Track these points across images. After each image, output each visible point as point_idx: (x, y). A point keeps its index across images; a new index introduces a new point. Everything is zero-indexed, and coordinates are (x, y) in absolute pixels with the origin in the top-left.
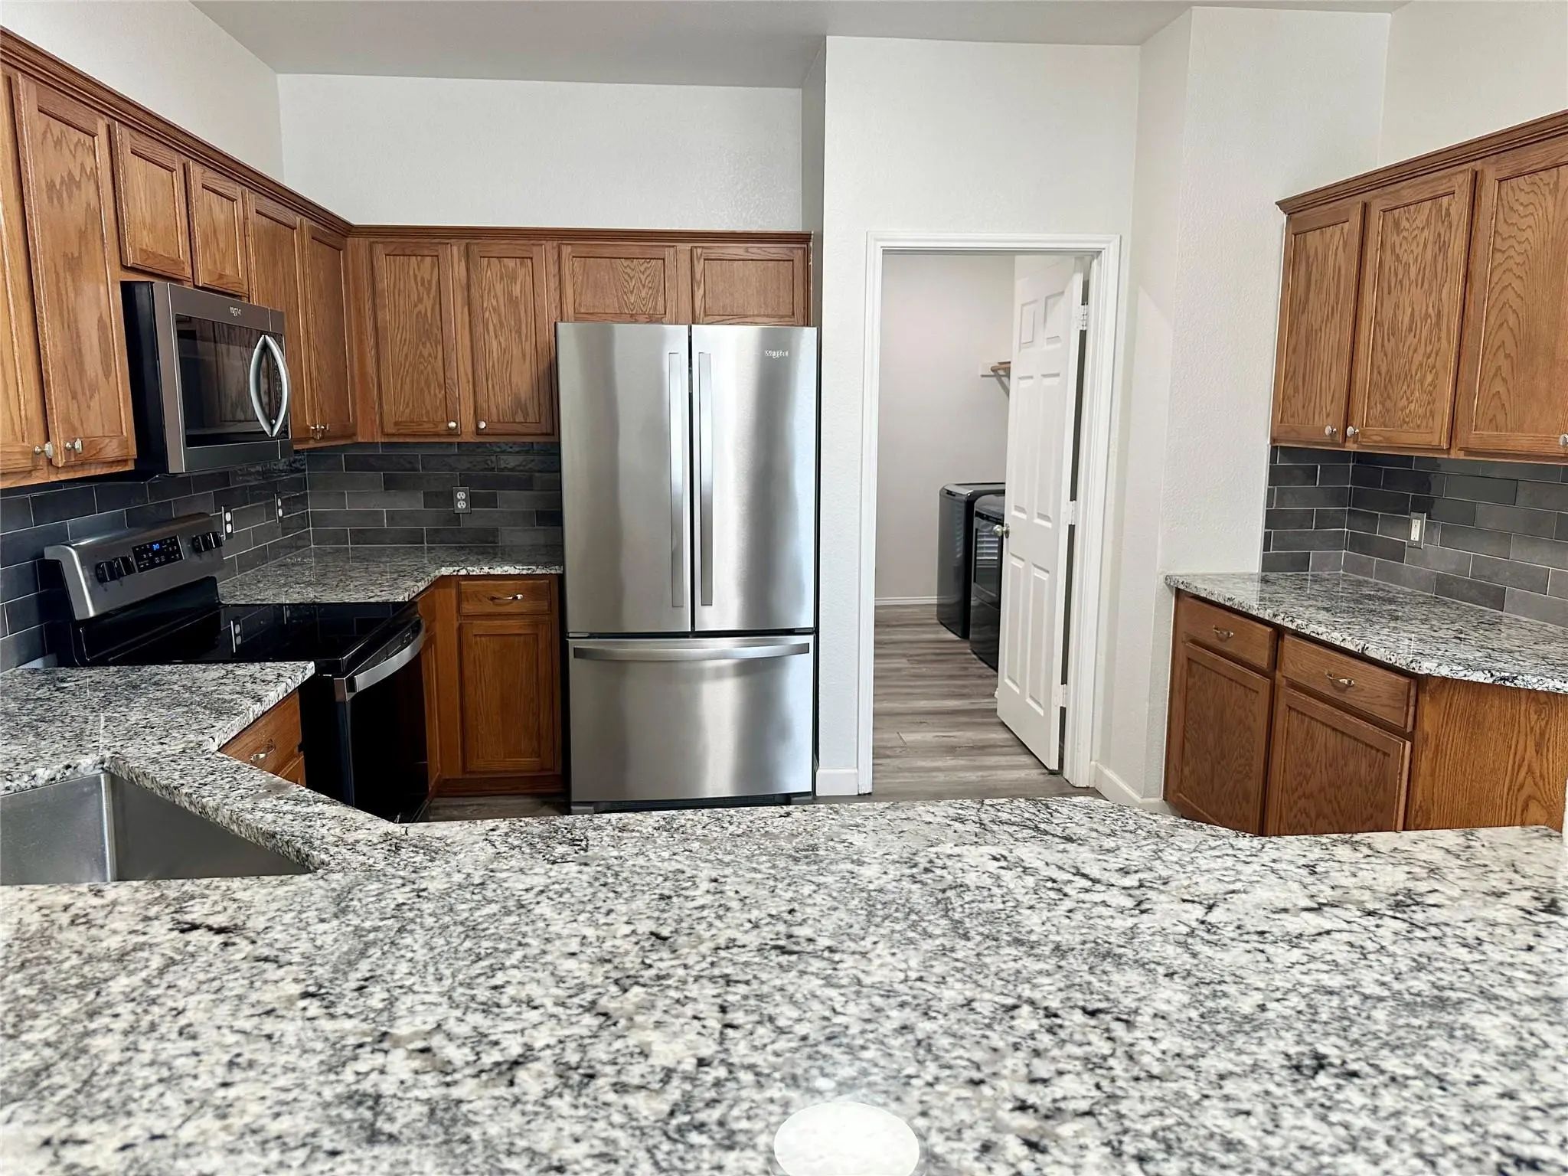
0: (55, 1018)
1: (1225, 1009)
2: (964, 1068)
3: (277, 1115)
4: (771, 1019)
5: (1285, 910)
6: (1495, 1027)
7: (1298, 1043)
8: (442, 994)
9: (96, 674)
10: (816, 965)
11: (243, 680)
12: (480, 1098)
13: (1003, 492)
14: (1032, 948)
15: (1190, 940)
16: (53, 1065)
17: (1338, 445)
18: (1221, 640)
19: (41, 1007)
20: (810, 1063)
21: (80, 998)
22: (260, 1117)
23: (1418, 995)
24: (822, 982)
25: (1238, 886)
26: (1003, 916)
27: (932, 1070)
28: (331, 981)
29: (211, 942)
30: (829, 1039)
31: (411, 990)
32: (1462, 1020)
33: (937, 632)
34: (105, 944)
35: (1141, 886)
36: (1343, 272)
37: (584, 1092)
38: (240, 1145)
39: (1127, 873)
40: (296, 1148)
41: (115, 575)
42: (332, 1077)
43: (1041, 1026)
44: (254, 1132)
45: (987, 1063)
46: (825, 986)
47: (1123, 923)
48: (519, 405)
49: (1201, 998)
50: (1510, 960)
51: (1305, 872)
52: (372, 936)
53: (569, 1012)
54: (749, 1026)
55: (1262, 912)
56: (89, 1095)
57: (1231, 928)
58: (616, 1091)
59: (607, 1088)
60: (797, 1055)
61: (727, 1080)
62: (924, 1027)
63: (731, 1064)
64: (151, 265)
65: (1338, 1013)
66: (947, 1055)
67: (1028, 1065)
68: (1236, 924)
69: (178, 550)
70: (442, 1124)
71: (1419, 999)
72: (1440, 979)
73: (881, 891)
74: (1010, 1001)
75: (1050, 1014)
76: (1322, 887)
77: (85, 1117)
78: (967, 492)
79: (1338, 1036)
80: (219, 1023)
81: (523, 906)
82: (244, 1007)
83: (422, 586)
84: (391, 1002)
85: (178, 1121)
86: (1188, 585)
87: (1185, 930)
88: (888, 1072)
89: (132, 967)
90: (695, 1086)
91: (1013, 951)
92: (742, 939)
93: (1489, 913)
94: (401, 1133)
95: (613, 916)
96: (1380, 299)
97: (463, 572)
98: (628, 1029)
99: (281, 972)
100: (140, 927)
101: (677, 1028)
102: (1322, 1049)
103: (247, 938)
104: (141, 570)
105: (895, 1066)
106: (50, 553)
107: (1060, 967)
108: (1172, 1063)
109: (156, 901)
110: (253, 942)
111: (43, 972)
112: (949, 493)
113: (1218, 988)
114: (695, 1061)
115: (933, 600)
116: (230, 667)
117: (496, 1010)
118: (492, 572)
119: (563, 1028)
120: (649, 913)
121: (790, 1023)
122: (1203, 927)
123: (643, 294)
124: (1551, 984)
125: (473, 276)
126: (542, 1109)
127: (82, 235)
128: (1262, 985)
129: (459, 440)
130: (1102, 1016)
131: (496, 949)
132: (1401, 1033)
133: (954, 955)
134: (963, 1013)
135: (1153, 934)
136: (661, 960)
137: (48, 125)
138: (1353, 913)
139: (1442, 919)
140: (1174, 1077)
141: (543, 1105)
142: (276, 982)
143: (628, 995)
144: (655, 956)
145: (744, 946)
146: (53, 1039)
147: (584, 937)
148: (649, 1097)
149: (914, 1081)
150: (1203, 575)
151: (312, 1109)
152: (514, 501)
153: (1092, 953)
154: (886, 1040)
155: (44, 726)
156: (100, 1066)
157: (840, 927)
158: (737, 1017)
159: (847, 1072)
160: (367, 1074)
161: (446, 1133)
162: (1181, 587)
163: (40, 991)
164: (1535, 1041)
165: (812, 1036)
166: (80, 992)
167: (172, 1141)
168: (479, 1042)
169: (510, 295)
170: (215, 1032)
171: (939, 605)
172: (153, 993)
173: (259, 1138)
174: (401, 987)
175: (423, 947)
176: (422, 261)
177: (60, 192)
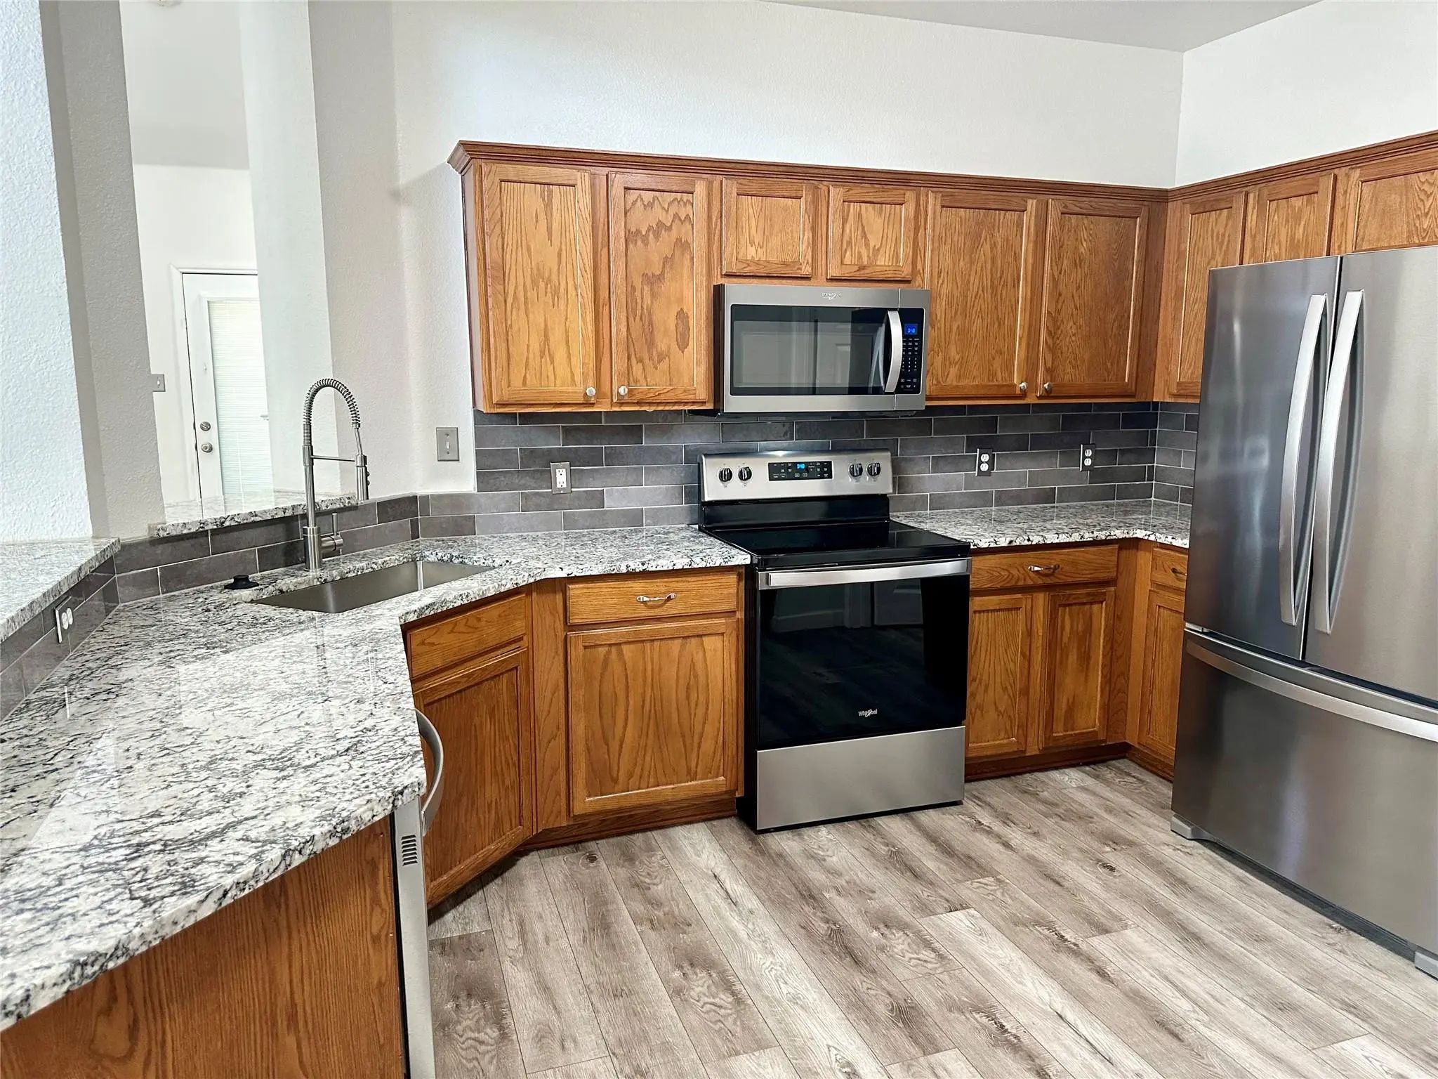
64: (753, 269)
69: (830, 472)
118: (1175, 543)
127: (667, 260)
137: (640, 196)
176: (1220, 214)
177: (646, 236)
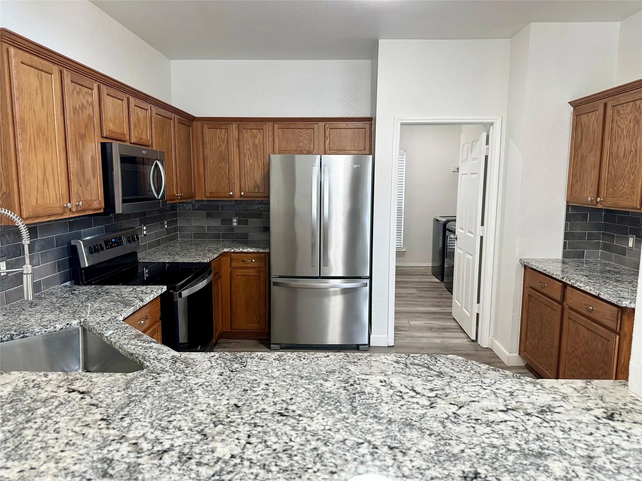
0: (15, 422)
1: (447, 451)
2: (331, 466)
3: (75, 464)
4: (265, 441)
5: (492, 411)
6: (559, 467)
7: (470, 467)
8: (149, 423)
9: (86, 288)
10: (292, 421)
11: (138, 292)
12: (147, 463)
13: (455, 220)
14: (380, 419)
15: (446, 421)
16: (8, 439)
17: (594, 205)
18: (541, 287)
19: (12, 418)
20: (273, 460)
21: (26, 415)
22: (69, 464)
23: (532, 451)
24: (291, 428)
25: (477, 399)
26: (374, 406)
27: (319, 466)
28: (113, 415)
29: (77, 397)
30: (284, 451)
31: (140, 420)
32: (546, 463)
33: (431, 278)
34: (41, 395)
35: (436, 396)
36: (596, 132)
37: (185, 464)
38: (59, 474)
39: (433, 391)
40: (77, 477)
41: (96, 251)
42: (99, 451)
43: (369, 452)
44: (65, 469)
45: (340, 465)
46: (291, 430)
47: (421, 412)
48: (257, 186)
49: (439, 445)
50: (579, 438)
51: (508, 395)
52: (134, 398)
53: (192, 433)
54: (256, 444)
55: (481, 411)
56: (16, 451)
57: (465, 416)
58: (197, 465)
59: (194, 463)
60: (269, 457)
61: (239, 464)
62: (323, 449)
63: (243, 458)
64: (113, 135)
65: (493, 456)
66: (327, 461)
67: (356, 467)
68: (468, 415)
69: (122, 242)
70: (130, 472)
71: (531, 453)
72: (544, 445)
73: (329, 392)
74: (361, 441)
75: (375, 447)
76: (512, 402)
77: (12, 459)
78: (444, 220)
79: (489, 465)
80: (68, 427)
81: (192, 390)
82: (79, 422)
83: (215, 256)
84: (130, 424)
85: (41, 463)
86: (528, 263)
87: (445, 416)
88: (301, 466)
89: (47, 405)
90: (226, 465)
91: (371, 421)
92: (267, 408)
93: (580, 418)
94: (115, 474)
95: (223, 396)
96: (611, 143)
97: (232, 251)
98: (211, 441)
99: (97, 410)
100: (55, 390)
101: (228, 442)
102: (479, 470)
103: (90, 396)
104: (107, 249)
105: (304, 464)
106: (73, 243)
107: (387, 428)
108: (414, 471)
109: (65, 380)
110: (92, 398)
111: (17, 405)
112: (437, 220)
113: (448, 441)
114: (230, 456)
115: (430, 264)
116: (135, 287)
117: (166, 430)
118: (243, 251)
119: (187, 439)
120: (237, 396)
121: (272, 443)
122: (454, 415)
123: (305, 142)
124: (593, 450)
125: (241, 136)
126: (167, 470)
127: (86, 126)
128: (467, 442)
129: (234, 199)
130: (395, 450)
131: (176, 406)
132: (516, 466)
133: (347, 421)
134: (340, 445)
135: (431, 417)
136: (234, 415)
137: (75, 87)
138: (520, 414)
139: (559, 419)
140: (412, 477)
141: (168, 468)
142: (94, 414)
143: (217, 428)
144: (232, 414)
145: (267, 412)
146: (12, 429)
147: (209, 404)
148: (208, 468)
149: (309, 470)
150: (536, 259)
151: (87, 463)
152: (255, 223)
153: (403, 423)
154: (305, 453)
155: (63, 308)
156: (23, 441)
157: (307, 406)
158: (253, 440)
159: (285, 464)
160: (112, 451)
161: (130, 476)
162: (526, 264)
163: (14, 411)
164: (573, 474)
165: (278, 450)
166: (27, 413)
167: (37, 470)
168: (156, 442)
169: (254, 143)
170: (66, 431)
171: (433, 267)
172: (51, 415)
173: (66, 472)
174: (136, 419)
175: (150, 404)
176: (221, 130)
177: (78, 111)
